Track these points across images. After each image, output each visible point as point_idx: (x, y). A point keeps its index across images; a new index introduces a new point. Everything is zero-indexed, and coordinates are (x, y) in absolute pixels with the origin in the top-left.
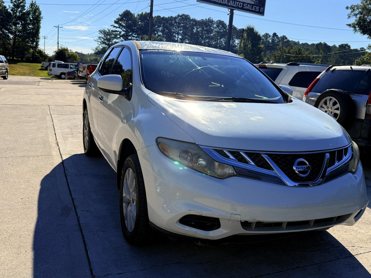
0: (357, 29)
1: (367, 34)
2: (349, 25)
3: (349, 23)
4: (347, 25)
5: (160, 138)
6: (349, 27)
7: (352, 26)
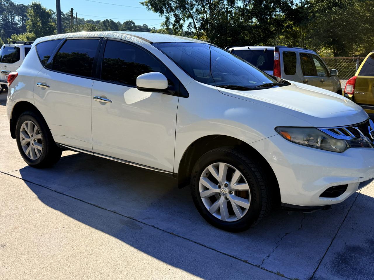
0: (150, 7)
1: (159, 12)
2: (142, 3)
3: (142, 2)
4: (140, 3)
5: (279, 128)
6: (142, 5)
7: (145, 4)
